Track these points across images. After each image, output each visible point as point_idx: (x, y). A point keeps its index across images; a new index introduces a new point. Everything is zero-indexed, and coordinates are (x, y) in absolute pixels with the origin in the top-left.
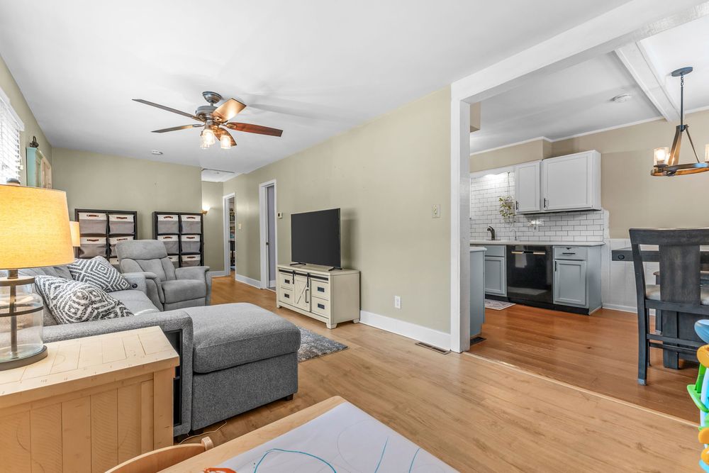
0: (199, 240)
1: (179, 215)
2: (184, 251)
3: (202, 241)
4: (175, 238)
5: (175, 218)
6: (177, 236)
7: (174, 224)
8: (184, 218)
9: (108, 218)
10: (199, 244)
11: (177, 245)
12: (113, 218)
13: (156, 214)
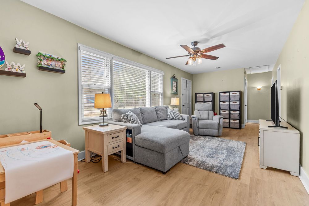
0: (239, 104)
1: (229, 92)
2: (231, 108)
3: (240, 104)
4: (227, 103)
5: (228, 94)
6: (228, 102)
7: (227, 97)
8: (231, 94)
9: (204, 95)
10: (239, 106)
11: (228, 106)
12: (205, 95)
13: (220, 93)
